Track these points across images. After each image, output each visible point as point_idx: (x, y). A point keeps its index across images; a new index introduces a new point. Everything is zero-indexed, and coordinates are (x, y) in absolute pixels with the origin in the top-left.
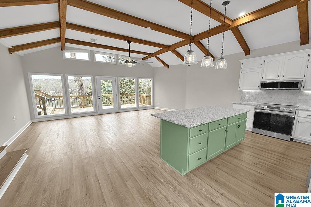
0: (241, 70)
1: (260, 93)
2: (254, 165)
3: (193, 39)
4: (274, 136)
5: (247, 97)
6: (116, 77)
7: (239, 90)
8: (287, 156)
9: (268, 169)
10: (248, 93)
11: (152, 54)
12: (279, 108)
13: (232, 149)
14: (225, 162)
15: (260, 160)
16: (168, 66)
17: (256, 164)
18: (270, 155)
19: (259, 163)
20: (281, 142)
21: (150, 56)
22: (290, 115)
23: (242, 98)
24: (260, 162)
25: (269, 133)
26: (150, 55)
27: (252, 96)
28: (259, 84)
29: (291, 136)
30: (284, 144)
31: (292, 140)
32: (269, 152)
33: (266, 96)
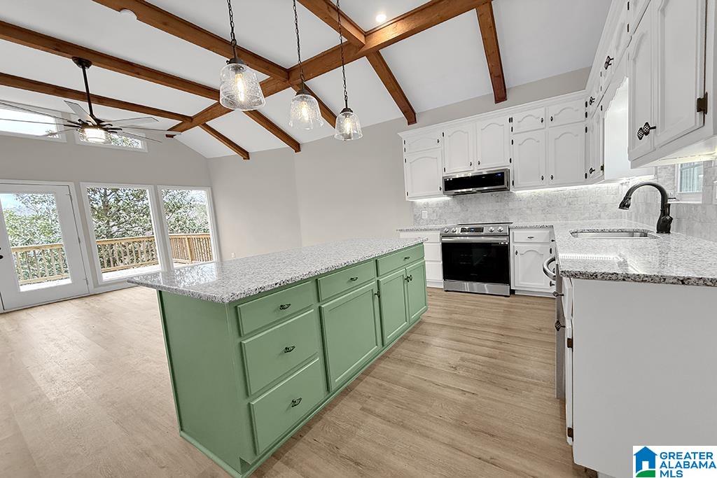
0: (405, 156)
1: (446, 204)
2: (452, 371)
3: (289, 79)
4: (485, 291)
5: (425, 215)
6: (72, 185)
7: (407, 199)
8: (511, 329)
9: (481, 374)
10: (426, 206)
11: (191, 119)
12: (481, 230)
13: (404, 339)
14: (384, 383)
15: (464, 354)
16: (245, 154)
17: (455, 368)
18: (480, 336)
19: (461, 363)
20: (498, 302)
21: (188, 124)
22: (502, 240)
23: (417, 218)
24: (462, 359)
25: (476, 286)
26: (187, 122)
27: (434, 212)
28: (441, 184)
29: (510, 285)
30: (502, 304)
31: (512, 292)
32: (479, 328)
33: (458, 208)
